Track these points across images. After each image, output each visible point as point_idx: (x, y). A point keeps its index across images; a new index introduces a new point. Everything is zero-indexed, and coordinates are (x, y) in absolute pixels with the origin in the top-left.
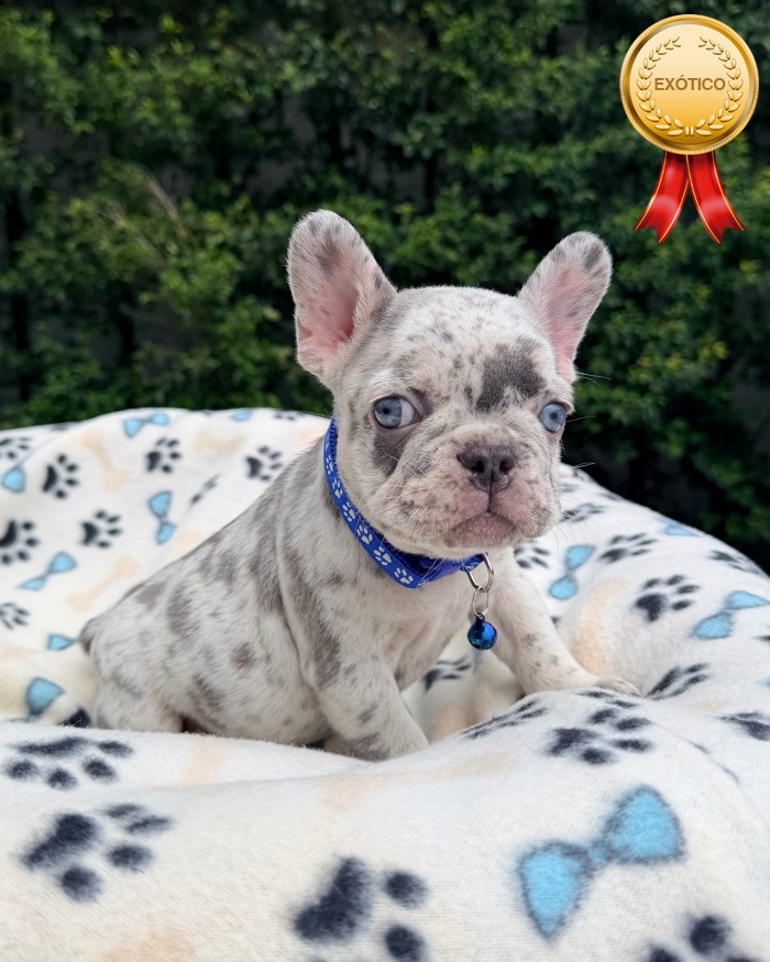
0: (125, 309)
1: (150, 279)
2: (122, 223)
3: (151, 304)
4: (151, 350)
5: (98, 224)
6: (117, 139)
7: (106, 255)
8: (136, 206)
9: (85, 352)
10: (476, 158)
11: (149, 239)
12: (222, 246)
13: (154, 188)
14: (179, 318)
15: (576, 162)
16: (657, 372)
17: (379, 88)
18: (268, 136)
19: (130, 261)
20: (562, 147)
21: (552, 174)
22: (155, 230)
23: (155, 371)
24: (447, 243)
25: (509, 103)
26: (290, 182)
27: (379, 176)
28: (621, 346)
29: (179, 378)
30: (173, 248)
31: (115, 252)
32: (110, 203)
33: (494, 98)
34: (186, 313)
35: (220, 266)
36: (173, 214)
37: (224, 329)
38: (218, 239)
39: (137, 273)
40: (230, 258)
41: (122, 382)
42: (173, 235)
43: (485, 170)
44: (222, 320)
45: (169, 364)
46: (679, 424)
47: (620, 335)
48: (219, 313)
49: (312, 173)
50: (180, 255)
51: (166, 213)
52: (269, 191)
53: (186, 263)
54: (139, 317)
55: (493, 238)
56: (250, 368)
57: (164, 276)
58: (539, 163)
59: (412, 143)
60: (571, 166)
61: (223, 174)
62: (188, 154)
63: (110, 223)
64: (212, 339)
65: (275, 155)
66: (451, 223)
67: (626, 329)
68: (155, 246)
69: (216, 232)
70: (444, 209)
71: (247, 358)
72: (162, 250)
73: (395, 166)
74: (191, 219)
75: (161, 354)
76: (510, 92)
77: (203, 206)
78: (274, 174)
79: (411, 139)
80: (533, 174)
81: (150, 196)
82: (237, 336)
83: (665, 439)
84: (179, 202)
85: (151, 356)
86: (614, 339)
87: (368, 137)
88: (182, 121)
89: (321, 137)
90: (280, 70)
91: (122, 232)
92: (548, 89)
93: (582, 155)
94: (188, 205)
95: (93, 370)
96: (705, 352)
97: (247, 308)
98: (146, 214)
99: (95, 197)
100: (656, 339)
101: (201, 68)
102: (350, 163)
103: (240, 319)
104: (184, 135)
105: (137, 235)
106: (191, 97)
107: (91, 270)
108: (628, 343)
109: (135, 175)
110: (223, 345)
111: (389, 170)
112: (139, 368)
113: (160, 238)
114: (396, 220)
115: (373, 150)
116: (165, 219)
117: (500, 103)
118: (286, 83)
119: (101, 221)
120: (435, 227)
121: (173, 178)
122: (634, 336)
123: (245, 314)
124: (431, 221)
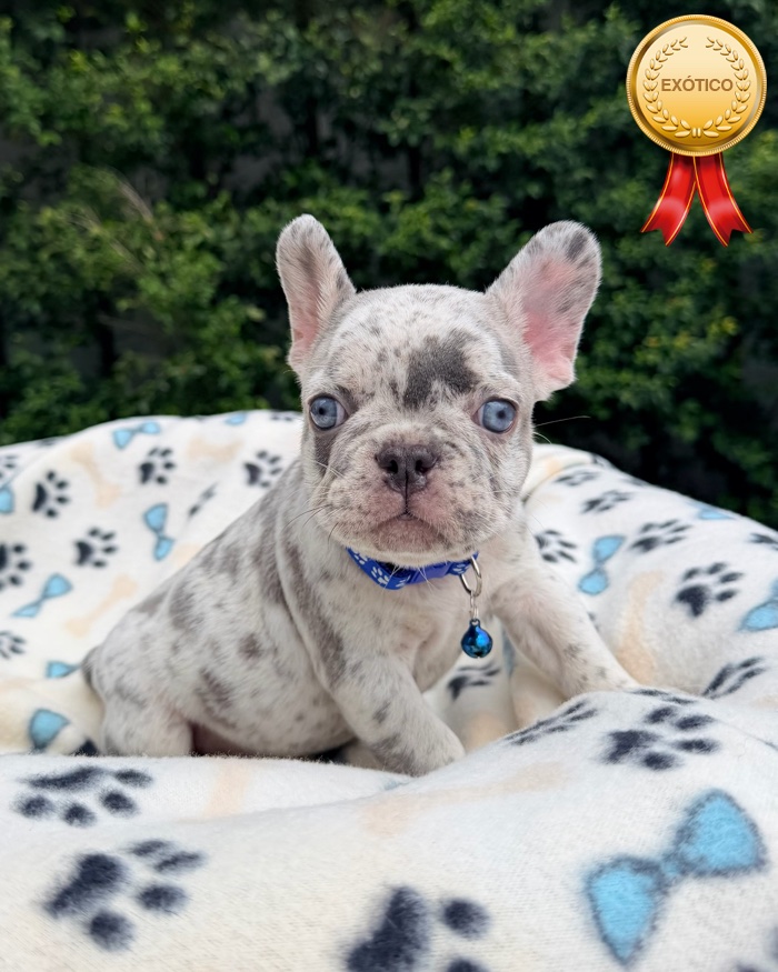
0: (103, 318)
1: (128, 286)
2: (95, 230)
3: (130, 311)
4: (131, 359)
5: (72, 233)
6: (87, 146)
7: (81, 264)
8: (110, 211)
9: (65, 364)
10: (465, 140)
11: (124, 244)
12: (202, 247)
13: (127, 192)
14: (160, 325)
15: (569, 139)
16: (665, 352)
17: (360, 75)
18: (242, 131)
19: (107, 268)
20: (553, 125)
21: (543, 153)
22: (130, 234)
23: (137, 381)
24: (440, 231)
25: (495, 84)
26: (267, 178)
27: (362, 165)
28: (626, 326)
29: (163, 386)
30: (150, 252)
31: (90, 260)
32: (83, 210)
33: (479, 79)
34: (167, 319)
35: (199, 268)
36: (148, 218)
37: (207, 334)
38: (198, 239)
39: (114, 280)
40: (209, 259)
41: (105, 393)
42: (149, 239)
43: (475, 152)
44: (204, 325)
45: (152, 373)
46: (691, 405)
47: (624, 315)
48: (201, 316)
49: (290, 168)
50: (158, 259)
51: (141, 217)
52: (246, 188)
53: (164, 267)
54: (117, 326)
55: (486, 222)
56: (236, 372)
57: (142, 282)
58: (529, 142)
59: (398, 131)
60: (564, 145)
61: (198, 174)
62: (162, 156)
63: (83, 231)
64: (194, 344)
65: (251, 150)
66: (442, 210)
67: (630, 309)
68: (131, 251)
69: (195, 232)
70: (434, 195)
71: (233, 363)
72: (139, 255)
73: (377, 155)
74: (167, 221)
75: (143, 363)
76: (497, 71)
77: (179, 207)
78: (251, 170)
79: (395, 127)
80: (524, 155)
81: (123, 201)
82: (221, 338)
83: (677, 422)
84: (153, 204)
85: (133, 366)
86: (617, 319)
87: (349, 128)
88: (154, 123)
89: (298, 129)
90: (253, 63)
91: (97, 239)
92: (534, 67)
93: (574, 132)
94: (163, 207)
95: (73, 382)
96: (714, 329)
97: (231, 309)
98: (120, 219)
99: (66, 206)
100: (662, 318)
101: (170, 66)
102: (330, 154)
103: (223, 320)
104: (156, 137)
105: (112, 241)
106: (161, 96)
107: (66, 279)
108: (632, 323)
109: (107, 180)
110: (206, 351)
111: (372, 160)
112: (121, 379)
113: (136, 242)
114: (384, 209)
115: (353, 140)
116: (140, 223)
117: (486, 85)
118: (260, 77)
119: (74, 229)
120: (425, 215)
121: (147, 181)
122: (639, 315)
123: (227, 315)
124: (422, 208)
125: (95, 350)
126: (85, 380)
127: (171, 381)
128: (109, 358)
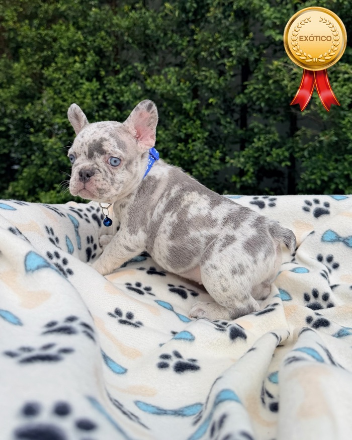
7: (286, 86)
9: (273, 129)
41: (289, 144)
75: (309, 132)
95: (276, 137)
107: (279, 92)
125: (288, 124)
126: (281, 137)
127: (321, 142)
128: (294, 129)
